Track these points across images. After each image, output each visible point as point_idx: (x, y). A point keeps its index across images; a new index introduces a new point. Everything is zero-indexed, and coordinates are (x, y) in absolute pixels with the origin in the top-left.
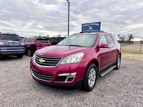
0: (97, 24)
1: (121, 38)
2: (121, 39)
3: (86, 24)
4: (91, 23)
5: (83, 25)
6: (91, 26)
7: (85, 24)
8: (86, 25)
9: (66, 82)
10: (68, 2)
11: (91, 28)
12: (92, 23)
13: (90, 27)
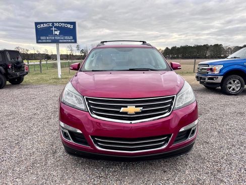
0: (69, 26)
1: (82, 51)
2: (83, 53)
3: (46, 23)
4: (56, 23)
5: (37, 24)
6: (58, 28)
7: (43, 23)
8: (45, 25)
11: (57, 33)
12: (59, 23)
13: (55, 30)
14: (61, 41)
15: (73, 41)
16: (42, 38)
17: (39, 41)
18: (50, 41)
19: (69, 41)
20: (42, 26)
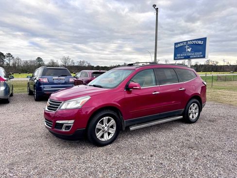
0: (200, 42)
3: (182, 42)
4: (189, 41)
5: (176, 44)
6: (190, 46)
7: (179, 43)
8: (181, 45)
9: (64, 130)
10: (156, 8)
11: (189, 50)
12: (191, 41)
13: (188, 48)
14: (191, 57)
15: (201, 56)
16: (178, 55)
17: (176, 58)
18: (183, 58)
19: (199, 56)
20: (179, 45)
